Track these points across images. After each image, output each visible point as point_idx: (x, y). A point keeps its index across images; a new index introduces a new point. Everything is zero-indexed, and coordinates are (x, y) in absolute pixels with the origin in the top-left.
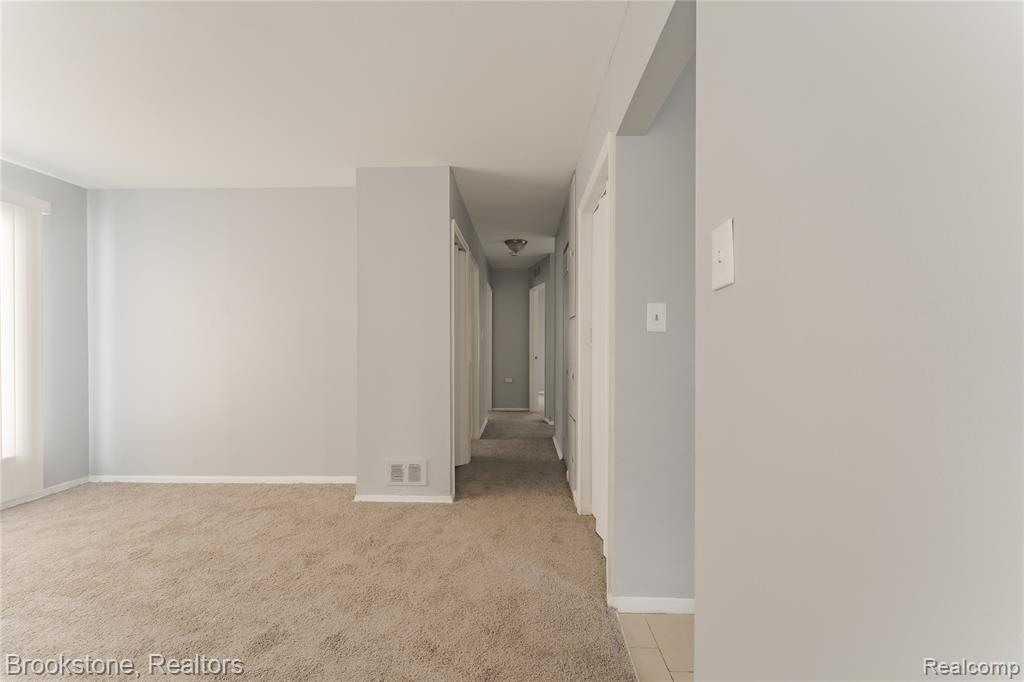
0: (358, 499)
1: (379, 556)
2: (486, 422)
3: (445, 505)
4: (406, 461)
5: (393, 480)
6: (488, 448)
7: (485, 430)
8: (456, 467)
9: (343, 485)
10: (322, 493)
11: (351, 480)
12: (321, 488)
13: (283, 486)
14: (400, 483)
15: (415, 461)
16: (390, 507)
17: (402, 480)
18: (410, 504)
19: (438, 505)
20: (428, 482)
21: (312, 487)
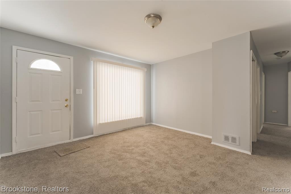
0: (212, 143)
1: (223, 163)
2: (262, 127)
3: (247, 155)
4: (230, 135)
5: (225, 140)
6: (265, 137)
7: (262, 130)
8: (252, 142)
9: (207, 138)
10: (201, 138)
11: (210, 137)
12: (200, 137)
13: (189, 134)
14: (228, 142)
15: (234, 136)
16: (225, 149)
17: (229, 141)
18: (232, 150)
19: (244, 154)
20: (239, 144)
21: (197, 136)
